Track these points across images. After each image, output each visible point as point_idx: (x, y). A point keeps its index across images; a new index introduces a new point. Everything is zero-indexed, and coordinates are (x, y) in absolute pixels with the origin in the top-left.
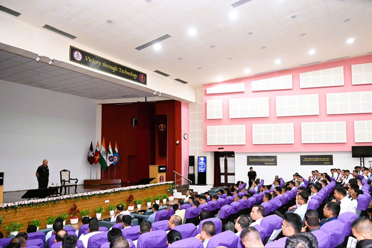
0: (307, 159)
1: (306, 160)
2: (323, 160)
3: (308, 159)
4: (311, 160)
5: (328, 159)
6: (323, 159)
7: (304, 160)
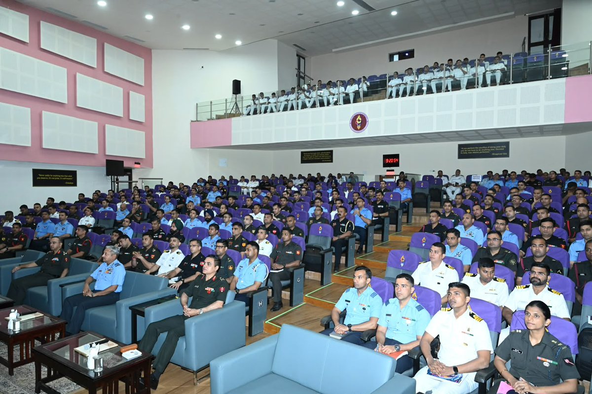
0: (43, 175)
1: (42, 177)
2: (65, 179)
3: (44, 177)
4: (48, 177)
5: (70, 177)
6: (65, 176)
7: (39, 178)
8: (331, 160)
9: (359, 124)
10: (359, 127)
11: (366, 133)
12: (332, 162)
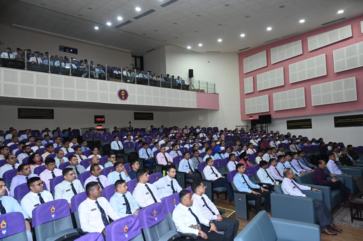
8: (52, 117)
9: (123, 96)
10: (123, 98)
11: (127, 102)
12: (53, 118)
